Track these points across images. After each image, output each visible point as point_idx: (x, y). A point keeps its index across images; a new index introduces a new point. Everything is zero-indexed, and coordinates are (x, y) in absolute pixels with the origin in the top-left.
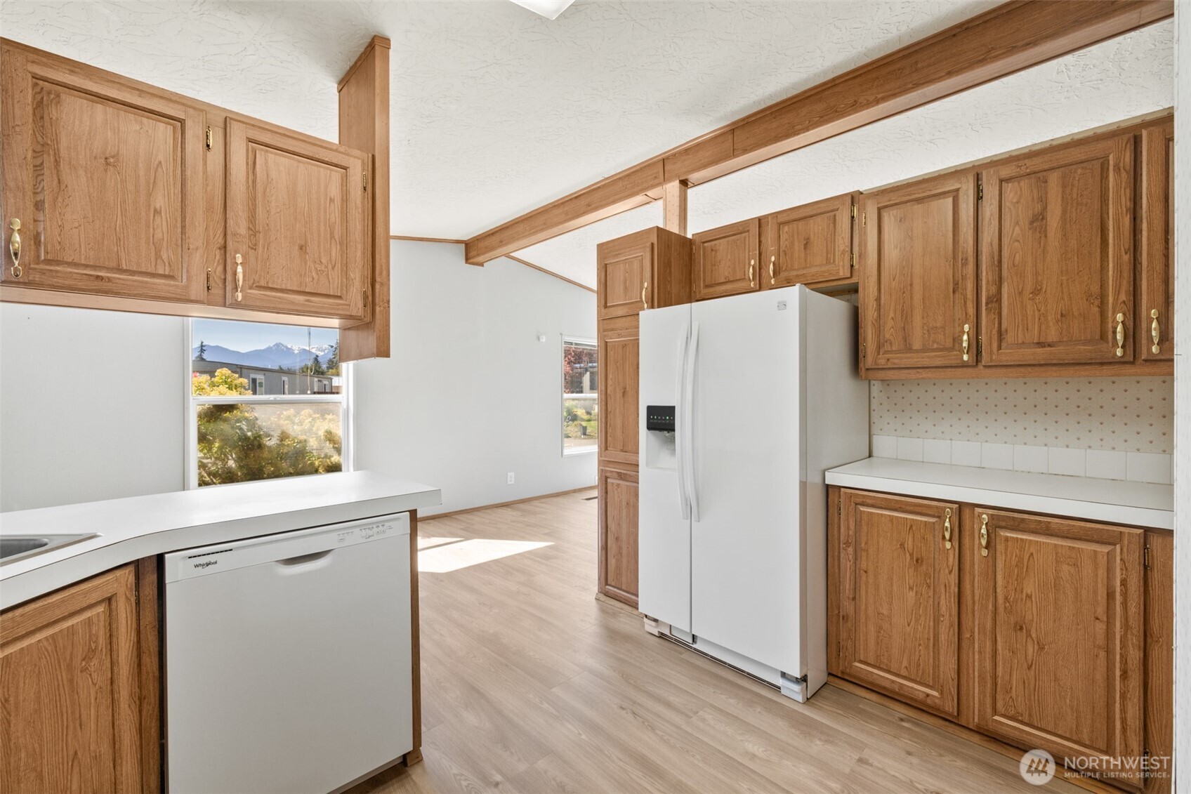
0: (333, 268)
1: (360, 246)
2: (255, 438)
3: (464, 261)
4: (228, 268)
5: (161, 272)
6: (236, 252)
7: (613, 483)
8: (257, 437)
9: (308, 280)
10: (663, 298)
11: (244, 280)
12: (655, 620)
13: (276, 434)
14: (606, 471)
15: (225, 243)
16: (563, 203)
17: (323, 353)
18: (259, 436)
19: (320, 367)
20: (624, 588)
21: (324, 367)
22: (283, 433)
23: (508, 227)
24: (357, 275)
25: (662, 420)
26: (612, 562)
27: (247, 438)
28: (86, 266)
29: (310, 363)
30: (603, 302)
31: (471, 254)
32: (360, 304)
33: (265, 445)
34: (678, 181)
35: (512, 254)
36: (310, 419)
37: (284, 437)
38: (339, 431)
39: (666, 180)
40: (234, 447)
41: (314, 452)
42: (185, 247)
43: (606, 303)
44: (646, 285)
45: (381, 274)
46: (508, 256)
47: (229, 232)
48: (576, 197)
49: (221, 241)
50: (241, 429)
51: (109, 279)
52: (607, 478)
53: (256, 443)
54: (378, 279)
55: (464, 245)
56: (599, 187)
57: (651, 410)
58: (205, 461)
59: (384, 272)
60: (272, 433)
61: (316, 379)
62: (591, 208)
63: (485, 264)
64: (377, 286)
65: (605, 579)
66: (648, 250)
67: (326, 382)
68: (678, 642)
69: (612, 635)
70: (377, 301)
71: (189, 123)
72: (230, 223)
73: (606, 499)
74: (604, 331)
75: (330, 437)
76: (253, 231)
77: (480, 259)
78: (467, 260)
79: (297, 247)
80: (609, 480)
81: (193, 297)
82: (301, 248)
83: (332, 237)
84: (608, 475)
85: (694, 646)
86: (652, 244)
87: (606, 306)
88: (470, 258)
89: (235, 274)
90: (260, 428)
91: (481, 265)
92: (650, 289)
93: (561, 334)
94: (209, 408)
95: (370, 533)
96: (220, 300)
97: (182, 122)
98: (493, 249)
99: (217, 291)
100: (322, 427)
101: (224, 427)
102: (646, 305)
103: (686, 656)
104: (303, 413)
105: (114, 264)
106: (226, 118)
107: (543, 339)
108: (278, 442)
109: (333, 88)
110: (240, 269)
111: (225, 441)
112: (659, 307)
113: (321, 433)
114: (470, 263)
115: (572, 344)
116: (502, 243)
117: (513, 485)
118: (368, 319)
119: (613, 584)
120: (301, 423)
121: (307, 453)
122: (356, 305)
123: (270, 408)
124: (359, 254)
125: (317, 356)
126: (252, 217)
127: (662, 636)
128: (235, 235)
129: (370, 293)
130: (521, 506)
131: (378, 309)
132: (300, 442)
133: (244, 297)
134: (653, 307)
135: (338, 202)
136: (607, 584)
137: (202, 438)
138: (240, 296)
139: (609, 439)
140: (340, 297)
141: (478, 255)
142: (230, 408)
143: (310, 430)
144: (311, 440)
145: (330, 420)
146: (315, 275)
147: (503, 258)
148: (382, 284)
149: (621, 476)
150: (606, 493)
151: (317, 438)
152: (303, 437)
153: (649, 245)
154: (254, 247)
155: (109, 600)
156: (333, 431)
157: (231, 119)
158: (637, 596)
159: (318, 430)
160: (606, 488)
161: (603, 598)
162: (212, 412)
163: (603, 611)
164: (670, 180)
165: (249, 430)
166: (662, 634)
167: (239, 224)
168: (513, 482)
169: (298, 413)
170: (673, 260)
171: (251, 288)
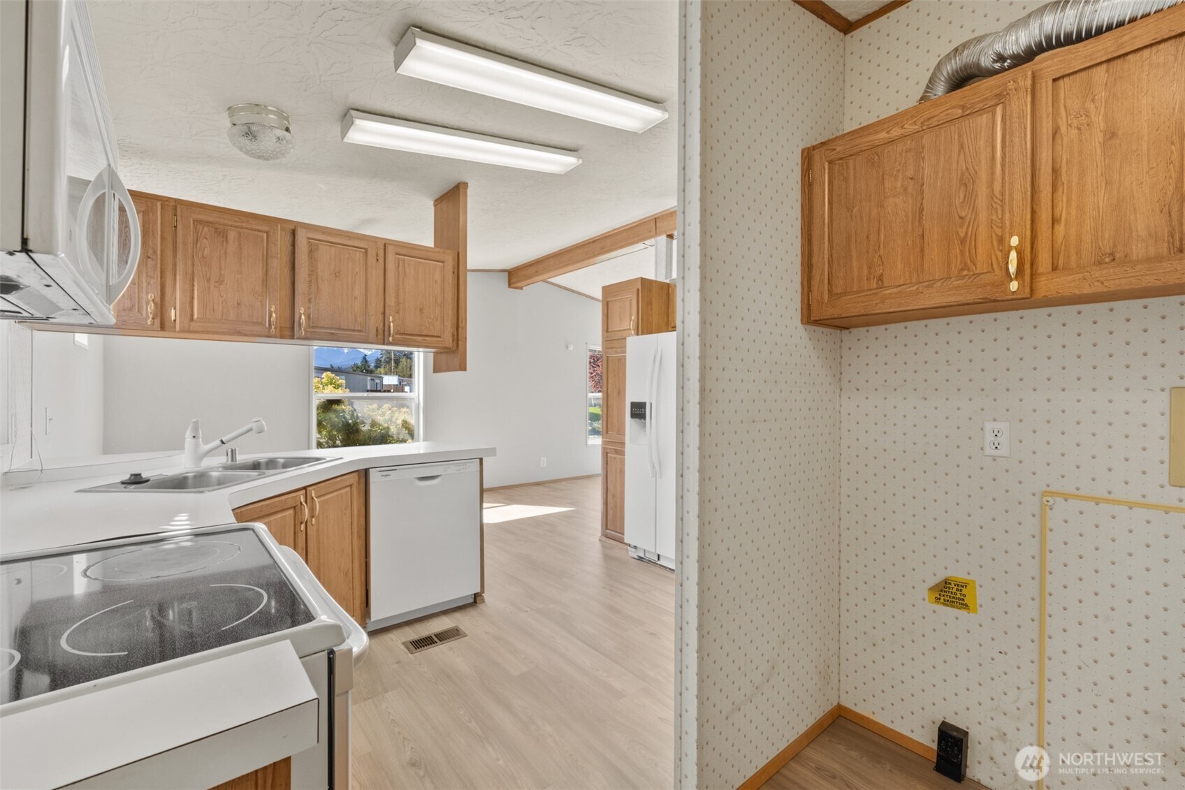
0: (437, 320)
1: (451, 306)
2: (354, 425)
3: (507, 285)
4: (386, 324)
5: (357, 329)
6: (390, 315)
7: (611, 457)
8: (356, 424)
9: (424, 328)
10: (646, 327)
11: (394, 331)
12: (635, 547)
13: (368, 422)
14: (607, 448)
15: (384, 310)
16: (584, 245)
17: (370, 353)
18: (357, 423)
19: (369, 366)
20: (618, 531)
21: (372, 365)
22: (373, 421)
23: (542, 261)
24: (449, 323)
25: (639, 411)
26: (610, 512)
27: (348, 424)
28: (327, 328)
29: (359, 363)
30: (605, 328)
31: (513, 281)
32: (451, 340)
33: (361, 430)
34: (665, 236)
35: (549, 280)
36: (390, 412)
37: (374, 424)
38: (412, 421)
39: (657, 234)
40: (339, 431)
41: (395, 436)
42: (367, 315)
43: (607, 329)
44: (633, 318)
45: (462, 322)
46: (544, 281)
47: (386, 305)
48: (593, 242)
49: (382, 310)
50: (345, 418)
51: (336, 334)
52: (607, 453)
53: (355, 428)
54: (460, 325)
55: (507, 273)
56: (610, 235)
57: (634, 405)
58: (321, 441)
59: (464, 321)
60: (366, 421)
61: (369, 378)
62: (605, 250)
63: (524, 288)
64: (460, 329)
65: (606, 525)
66: (635, 293)
67: (378, 381)
68: (650, 562)
69: (607, 557)
70: (460, 338)
71: (369, 250)
72: (387, 299)
73: (607, 468)
74: (607, 348)
75: (406, 425)
76: (398, 303)
77: (519, 285)
78: (510, 285)
79: (418, 310)
80: (609, 455)
81: (370, 341)
82: (421, 310)
83: (436, 302)
84: (608, 451)
85: (658, 562)
86: (638, 290)
87: (607, 331)
88: (513, 284)
89: (389, 327)
90: (358, 417)
91: (521, 288)
92: (636, 320)
93: (586, 343)
94: (324, 402)
95: (459, 468)
96: (382, 341)
97: (366, 249)
98: (530, 277)
99: (380, 337)
100: (400, 417)
101: (332, 416)
102: (633, 332)
103: (653, 568)
104: (384, 406)
105: (338, 327)
106: (385, 244)
107: (571, 348)
108: (369, 428)
109: (431, 203)
110: (392, 324)
111: (334, 426)
112: (642, 334)
113: (400, 422)
114: (512, 288)
115: (595, 351)
116: (537, 273)
117: (545, 468)
118: (454, 349)
119: (611, 528)
120: (383, 414)
121: (389, 437)
122: (448, 341)
123: (363, 403)
124: (450, 311)
125: (366, 355)
126: (397, 296)
127: (640, 559)
128: (389, 306)
129: (455, 333)
130: (552, 485)
131: (460, 343)
132: (384, 429)
133: (393, 339)
134: (638, 334)
135: (439, 282)
136: (607, 529)
137: (320, 424)
138: (391, 339)
139: (609, 425)
140: (439, 337)
141: (518, 282)
142: (338, 402)
143: (391, 420)
144: (392, 427)
145: (404, 412)
146: (427, 325)
147: (542, 282)
148: (462, 328)
149: (616, 452)
150: (607, 464)
151: (396, 426)
152: (386, 425)
153: (635, 290)
154: (398, 312)
155: (351, 486)
156: (408, 420)
157: (388, 244)
158: (623, 534)
159: (397, 419)
160: (607, 461)
161: (604, 539)
162: (326, 405)
163: (604, 547)
164: (660, 234)
165: (351, 419)
166: (640, 557)
167: (391, 301)
168: (545, 465)
169: (380, 407)
170: (653, 299)
171: (396, 334)
